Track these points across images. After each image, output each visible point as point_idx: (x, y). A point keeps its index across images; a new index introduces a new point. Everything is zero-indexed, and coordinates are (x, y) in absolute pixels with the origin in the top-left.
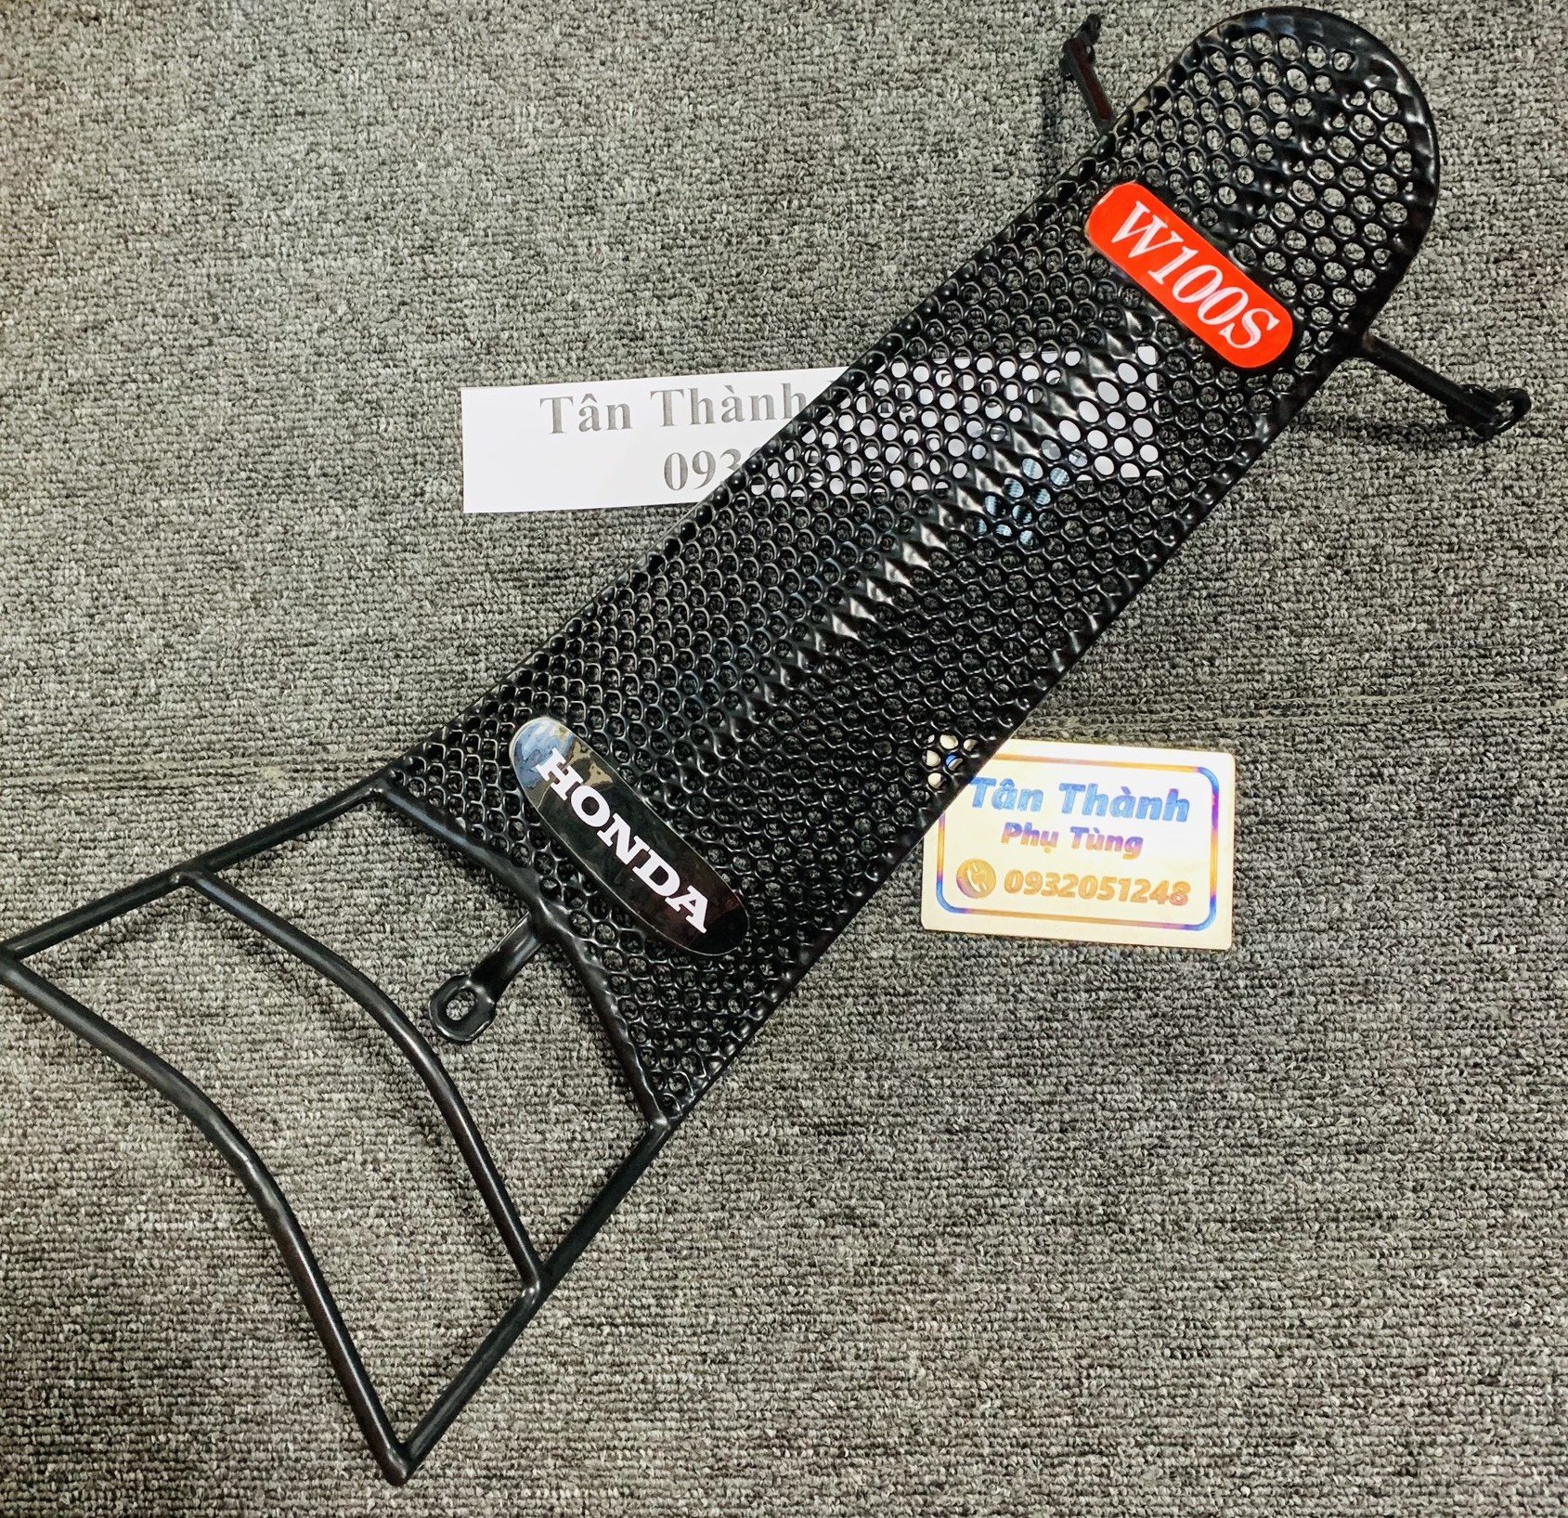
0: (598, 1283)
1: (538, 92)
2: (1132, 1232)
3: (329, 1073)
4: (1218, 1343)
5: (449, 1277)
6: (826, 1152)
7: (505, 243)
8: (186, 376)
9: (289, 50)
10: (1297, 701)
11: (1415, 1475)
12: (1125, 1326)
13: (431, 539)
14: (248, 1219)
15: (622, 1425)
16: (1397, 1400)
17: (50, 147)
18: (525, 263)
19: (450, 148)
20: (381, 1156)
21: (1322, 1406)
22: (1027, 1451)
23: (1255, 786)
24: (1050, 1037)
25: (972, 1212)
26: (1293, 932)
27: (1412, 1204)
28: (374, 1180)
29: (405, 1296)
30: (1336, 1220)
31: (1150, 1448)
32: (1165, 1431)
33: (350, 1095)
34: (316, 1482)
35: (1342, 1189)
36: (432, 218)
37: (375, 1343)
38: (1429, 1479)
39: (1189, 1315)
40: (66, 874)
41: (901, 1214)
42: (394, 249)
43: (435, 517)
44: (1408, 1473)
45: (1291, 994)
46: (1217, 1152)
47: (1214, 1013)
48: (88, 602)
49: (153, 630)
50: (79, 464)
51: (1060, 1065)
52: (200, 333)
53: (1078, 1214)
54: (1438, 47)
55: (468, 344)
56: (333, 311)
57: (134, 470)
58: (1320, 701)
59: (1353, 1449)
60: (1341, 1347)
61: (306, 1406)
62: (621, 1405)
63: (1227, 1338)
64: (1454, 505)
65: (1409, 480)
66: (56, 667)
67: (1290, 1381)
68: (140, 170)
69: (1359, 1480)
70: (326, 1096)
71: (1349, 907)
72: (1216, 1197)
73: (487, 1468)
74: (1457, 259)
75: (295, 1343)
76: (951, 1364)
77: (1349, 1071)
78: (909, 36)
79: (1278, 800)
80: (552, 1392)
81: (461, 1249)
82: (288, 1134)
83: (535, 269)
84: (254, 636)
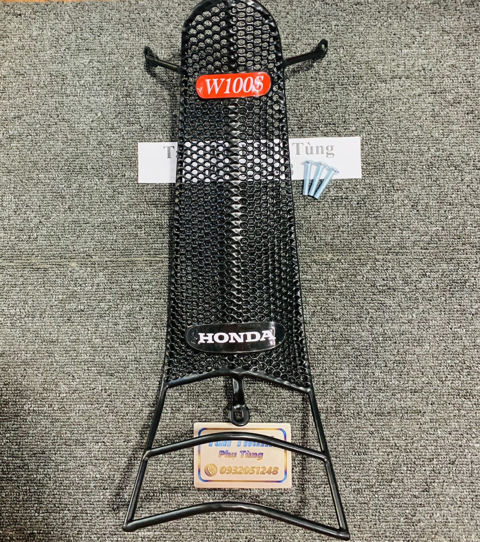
0: (176, 429)
1: (165, 46)
2: (344, 416)
3: (91, 361)
4: (369, 450)
5: (128, 426)
6: (249, 389)
7: (153, 95)
8: (48, 135)
9: (84, 28)
10: (401, 251)
11: (428, 492)
12: (341, 445)
13: (127, 190)
14: (64, 407)
15: (182, 474)
16: (424, 469)
17: (4, 57)
18: (160, 102)
19: (136, 63)
20: (107, 388)
21: (400, 470)
22: (309, 483)
23: (387, 277)
24: (320, 354)
25: (294, 409)
26: (397, 323)
27: (430, 408)
28: (105, 395)
29: (114, 432)
30: (407, 413)
31: (347, 483)
32: (352, 477)
33: (97, 368)
34: (85, 490)
35: (410, 403)
36: (130, 86)
37: (104, 447)
38: (433, 493)
39: (361, 442)
40: (6, 296)
41: (272, 409)
42: (117, 95)
43: (129, 183)
44: (426, 491)
45: (395, 343)
46: (371, 391)
47: (371, 348)
48: (15, 207)
49: (35, 217)
50: (12, 162)
51: (323, 363)
52: (53, 121)
53: (328, 410)
54: (452, 44)
55: (140, 127)
56: (96, 115)
57: (30, 165)
58: (407, 251)
59: (410, 483)
60: (407, 452)
61: (82, 466)
62: (182, 467)
63: (373, 449)
64: (452, 190)
65: (438, 182)
66: (4, 228)
67: (391, 463)
68: (34, 66)
69: (411, 493)
70: (90, 369)
71: (414, 315)
72: (370, 406)
74: (456, 113)
75: (78, 447)
77: (413, 367)
78: (285, 33)
79: (394, 282)
80: (160, 463)
81: (133, 418)
82: (78, 380)
83: (163, 104)
84: (69, 220)
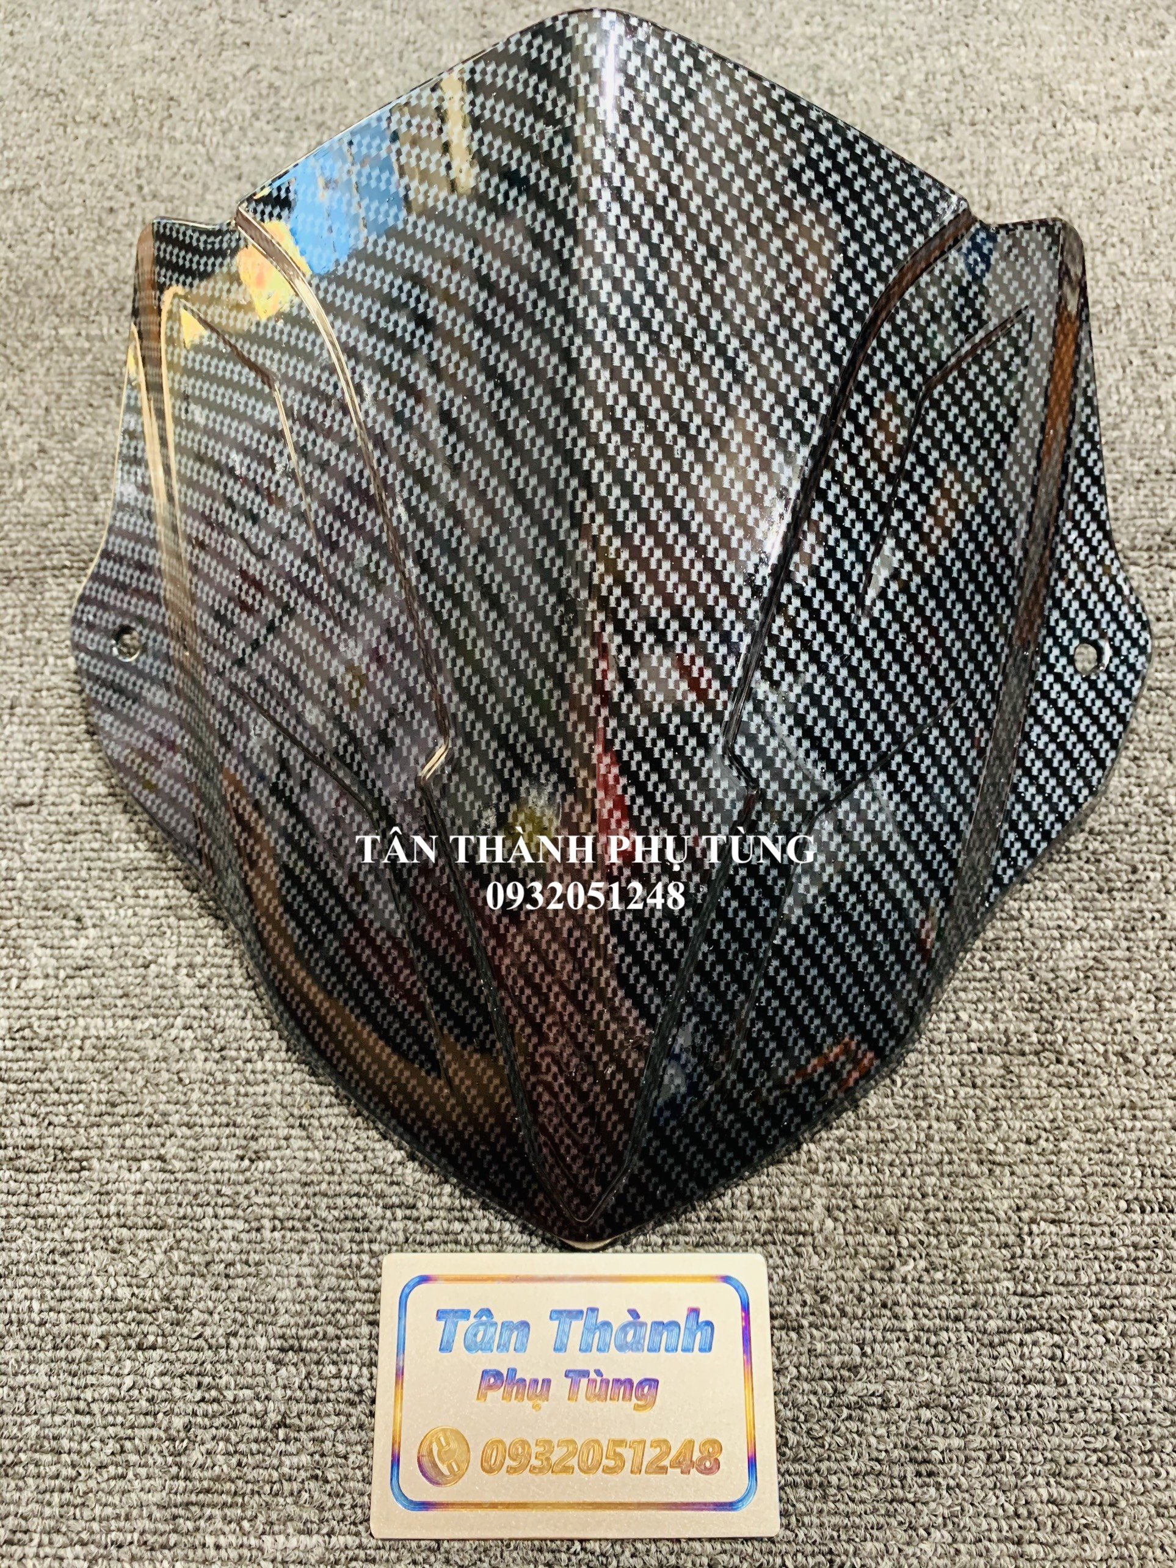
2: (1071, 1064)
73: (283, 1337)
76: (864, 1216)
